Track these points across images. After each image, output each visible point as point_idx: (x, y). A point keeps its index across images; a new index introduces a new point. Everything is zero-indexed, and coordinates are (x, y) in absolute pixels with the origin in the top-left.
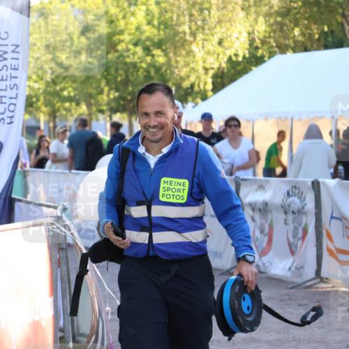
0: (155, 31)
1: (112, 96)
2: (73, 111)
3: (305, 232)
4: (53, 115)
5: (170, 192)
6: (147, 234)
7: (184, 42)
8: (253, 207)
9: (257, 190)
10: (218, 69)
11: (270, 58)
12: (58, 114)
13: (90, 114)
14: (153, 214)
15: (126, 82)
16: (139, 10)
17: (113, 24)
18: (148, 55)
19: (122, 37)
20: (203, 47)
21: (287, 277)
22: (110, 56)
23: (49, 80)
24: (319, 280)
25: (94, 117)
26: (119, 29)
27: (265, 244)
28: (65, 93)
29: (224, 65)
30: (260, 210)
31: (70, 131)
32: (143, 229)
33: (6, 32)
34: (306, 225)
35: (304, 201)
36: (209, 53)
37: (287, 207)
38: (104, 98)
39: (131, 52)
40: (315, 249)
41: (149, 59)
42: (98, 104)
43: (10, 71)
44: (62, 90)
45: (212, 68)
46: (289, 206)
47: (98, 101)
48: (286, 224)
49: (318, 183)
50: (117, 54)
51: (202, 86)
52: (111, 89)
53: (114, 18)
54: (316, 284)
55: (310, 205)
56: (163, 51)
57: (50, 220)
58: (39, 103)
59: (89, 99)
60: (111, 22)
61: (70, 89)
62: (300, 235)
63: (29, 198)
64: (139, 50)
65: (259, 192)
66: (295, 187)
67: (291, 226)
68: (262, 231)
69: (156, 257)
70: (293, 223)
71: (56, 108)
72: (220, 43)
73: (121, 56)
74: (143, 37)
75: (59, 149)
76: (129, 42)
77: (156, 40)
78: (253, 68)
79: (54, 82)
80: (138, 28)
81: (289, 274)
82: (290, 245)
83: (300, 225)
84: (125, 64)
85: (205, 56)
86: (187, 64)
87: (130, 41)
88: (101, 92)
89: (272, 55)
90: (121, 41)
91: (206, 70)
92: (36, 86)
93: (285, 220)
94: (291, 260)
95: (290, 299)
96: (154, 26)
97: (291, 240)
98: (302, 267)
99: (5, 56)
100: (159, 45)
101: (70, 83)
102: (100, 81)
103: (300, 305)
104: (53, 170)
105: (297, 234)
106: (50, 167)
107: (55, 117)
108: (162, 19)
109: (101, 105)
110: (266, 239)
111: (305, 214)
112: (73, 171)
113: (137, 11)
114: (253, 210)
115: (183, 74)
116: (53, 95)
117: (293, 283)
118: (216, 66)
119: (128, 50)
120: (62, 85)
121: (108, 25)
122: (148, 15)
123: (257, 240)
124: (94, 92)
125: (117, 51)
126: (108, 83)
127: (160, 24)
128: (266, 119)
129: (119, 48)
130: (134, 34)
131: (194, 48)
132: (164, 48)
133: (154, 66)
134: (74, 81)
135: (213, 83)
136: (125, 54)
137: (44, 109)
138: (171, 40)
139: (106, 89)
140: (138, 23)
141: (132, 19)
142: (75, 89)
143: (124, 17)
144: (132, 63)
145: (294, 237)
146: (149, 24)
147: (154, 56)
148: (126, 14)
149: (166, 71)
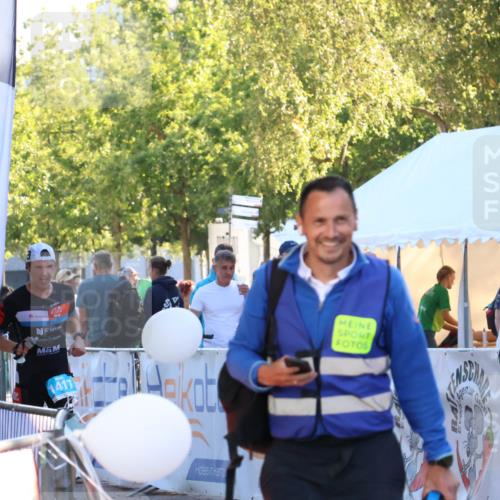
0: (227, 101)
1: (155, 214)
2: (90, 242)
6: (313, 401)
7: (279, 119)
10: (338, 159)
11: (425, 140)
13: (118, 247)
15: (181, 188)
16: (202, 65)
18: (216, 141)
19: (171, 113)
20: (311, 124)
22: (152, 145)
23: (47, 189)
25: (124, 251)
26: (166, 99)
27: (418, 468)
28: (76, 212)
29: (347, 153)
31: (84, 276)
32: (304, 394)
34: (490, 430)
36: (322, 134)
37: (456, 399)
38: (142, 219)
39: (187, 137)
41: (218, 147)
42: (132, 228)
44: (71, 206)
45: (328, 160)
46: (460, 397)
47: (131, 223)
48: (454, 429)
50: (163, 142)
52: (153, 202)
53: (159, 81)
56: (243, 133)
59: (117, 221)
60: (154, 88)
61: (84, 204)
62: (480, 449)
64: (200, 133)
66: (470, 363)
67: (464, 434)
68: (413, 445)
70: (467, 428)
71: (59, 237)
72: (344, 117)
73: (174, 144)
74: (208, 112)
76: (184, 121)
77: (231, 115)
79: (55, 193)
80: (198, 96)
82: (462, 468)
83: (479, 431)
84: (178, 157)
85: (316, 140)
87: (186, 120)
88: (137, 208)
89: (429, 134)
90: (170, 120)
91: (317, 162)
92: (25, 201)
93: (454, 423)
96: (226, 92)
97: (465, 458)
100: (236, 123)
101: (83, 194)
102: (135, 188)
105: (474, 447)
108: (239, 80)
109: (136, 230)
110: (421, 457)
111: (488, 410)
113: (198, 67)
115: (276, 171)
118: (334, 155)
119: (182, 135)
120: (70, 198)
122: (214, 74)
124: (124, 206)
125: (165, 137)
126: (148, 192)
127: (235, 88)
128: (420, 244)
129: (168, 131)
130: (192, 106)
131: (296, 126)
132: (244, 128)
133: (227, 160)
134: (91, 191)
136: (178, 141)
139: (145, 202)
140: (199, 88)
141: (189, 82)
142: (91, 204)
143: (176, 79)
144: (189, 156)
145: (469, 453)
146: (217, 89)
147: (226, 142)
148: (178, 73)
149: (248, 167)
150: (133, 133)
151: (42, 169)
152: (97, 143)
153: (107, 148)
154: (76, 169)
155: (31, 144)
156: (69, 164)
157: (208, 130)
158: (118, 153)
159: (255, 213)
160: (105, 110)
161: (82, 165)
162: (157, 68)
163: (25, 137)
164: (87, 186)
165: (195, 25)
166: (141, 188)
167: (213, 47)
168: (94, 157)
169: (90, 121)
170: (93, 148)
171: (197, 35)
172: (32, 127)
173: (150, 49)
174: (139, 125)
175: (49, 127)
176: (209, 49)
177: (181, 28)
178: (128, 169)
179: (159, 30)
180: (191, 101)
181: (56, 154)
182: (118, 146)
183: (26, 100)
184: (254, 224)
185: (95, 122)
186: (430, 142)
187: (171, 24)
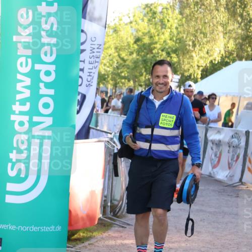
0: (174, 43)
1: (147, 78)
2: (126, 84)
3: (238, 157)
4: (115, 86)
5: (165, 122)
6: (148, 144)
7: (189, 51)
8: (213, 142)
9: (216, 133)
10: (205, 66)
11: (233, 62)
12: (118, 85)
13: (135, 87)
14: (154, 133)
16: (167, 31)
17: (152, 39)
18: (168, 57)
19: (155, 46)
20: (198, 54)
21: (224, 181)
22: (148, 56)
23: (115, 66)
24: (240, 183)
25: (136, 88)
26: (155, 41)
27: (216, 162)
28: (123, 74)
29: (208, 65)
30: (216, 144)
32: (146, 141)
33: (95, 38)
34: (239, 154)
35: (240, 141)
36: (201, 58)
37: (230, 144)
38: (143, 79)
39: (160, 54)
40: (241, 167)
41: (169, 59)
42: (139, 81)
43: (95, 59)
44: (122, 72)
45: (202, 66)
46: (232, 143)
47: (139, 80)
48: (228, 152)
49: (249, 132)
50: (152, 55)
51: (195, 76)
52: (147, 74)
53: (153, 35)
54: (239, 185)
55: (243, 144)
56: (177, 55)
57: (107, 139)
58: (109, 79)
59: (135, 78)
60: (151, 37)
61: (126, 72)
62: (235, 159)
63: (98, 128)
64: (164, 54)
65: (217, 135)
66: (237, 133)
67: (231, 154)
68: (216, 155)
69: (151, 157)
70: (232, 152)
72: (207, 53)
73: (154, 56)
74: (167, 47)
75: (116, 103)
76: (159, 49)
77: (174, 49)
78: (224, 68)
79: (118, 68)
80: (165, 41)
81: (226, 179)
82: (229, 164)
83: (236, 154)
85: (199, 59)
86: (189, 63)
88: (142, 75)
89: (234, 61)
90: (155, 48)
91: (198, 66)
92: (108, 69)
93: (229, 150)
94: (228, 171)
95: (224, 192)
96: (173, 41)
97: (230, 161)
98: (233, 176)
99: (94, 50)
100: (175, 51)
101: (126, 69)
103: (228, 195)
104: (112, 114)
105: (234, 158)
106: (111, 113)
107: (116, 87)
108: (178, 37)
109: (141, 82)
110: (217, 159)
111: (240, 148)
112: (122, 116)
113: (166, 32)
114: (213, 143)
115: (186, 68)
116: (116, 75)
117: (227, 183)
118: (204, 65)
119: (158, 53)
120: (122, 70)
121: (149, 39)
122: (170, 34)
123: (213, 159)
124: (138, 74)
125: (152, 53)
127: (176, 40)
128: (227, 96)
129: (154, 52)
130: (162, 44)
131: (194, 54)
132: (177, 53)
134: (128, 68)
135: (201, 74)
136: (157, 55)
137: (111, 82)
138: (181, 49)
139: (144, 74)
140: (165, 39)
141: (162, 37)
142: (128, 72)
143: (158, 35)
145: (232, 160)
146: (171, 39)
147: (171, 57)
148: (159, 33)
149: (177, 66)
150: (143, 51)
151: (114, 60)
152: (131, 53)
153: (135, 55)
154: (124, 61)
155: (112, 51)
156: (123, 59)
157: (166, 53)
158: (138, 57)
159: (178, 81)
160: (135, 42)
161: (127, 60)
162: (153, 31)
163: (110, 49)
164: (128, 67)
165: (166, 17)
166: (144, 70)
167: (171, 25)
168: (131, 57)
169: (130, 46)
170: (130, 55)
171: (166, 21)
172: (113, 46)
173: (151, 24)
174: (145, 49)
175: (118, 46)
176: (170, 26)
177: (162, 18)
178: (140, 63)
179: (155, 18)
180: (162, 43)
181: (119, 55)
182: (138, 55)
183: (111, 37)
184: (177, 84)
185: (132, 46)
186: (234, 64)
187: (159, 17)
